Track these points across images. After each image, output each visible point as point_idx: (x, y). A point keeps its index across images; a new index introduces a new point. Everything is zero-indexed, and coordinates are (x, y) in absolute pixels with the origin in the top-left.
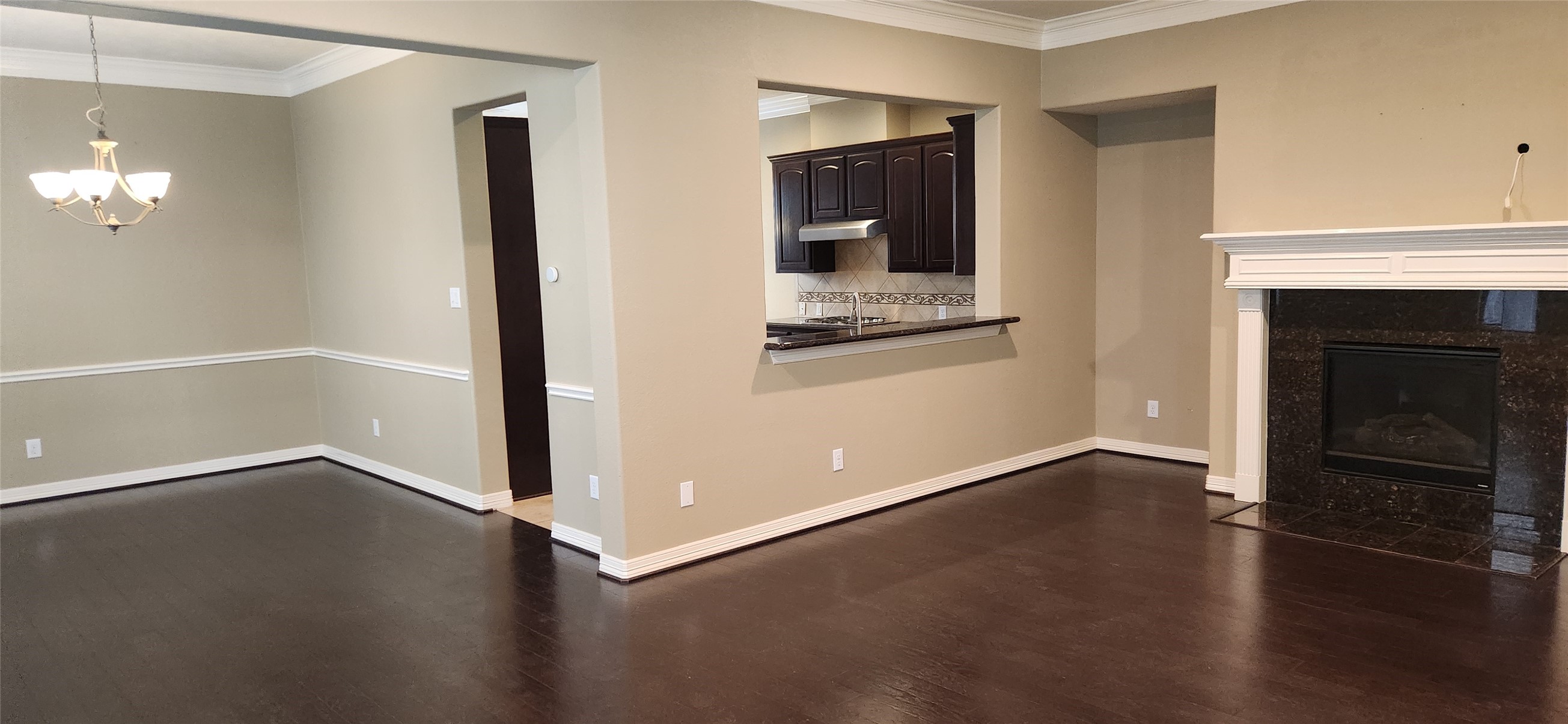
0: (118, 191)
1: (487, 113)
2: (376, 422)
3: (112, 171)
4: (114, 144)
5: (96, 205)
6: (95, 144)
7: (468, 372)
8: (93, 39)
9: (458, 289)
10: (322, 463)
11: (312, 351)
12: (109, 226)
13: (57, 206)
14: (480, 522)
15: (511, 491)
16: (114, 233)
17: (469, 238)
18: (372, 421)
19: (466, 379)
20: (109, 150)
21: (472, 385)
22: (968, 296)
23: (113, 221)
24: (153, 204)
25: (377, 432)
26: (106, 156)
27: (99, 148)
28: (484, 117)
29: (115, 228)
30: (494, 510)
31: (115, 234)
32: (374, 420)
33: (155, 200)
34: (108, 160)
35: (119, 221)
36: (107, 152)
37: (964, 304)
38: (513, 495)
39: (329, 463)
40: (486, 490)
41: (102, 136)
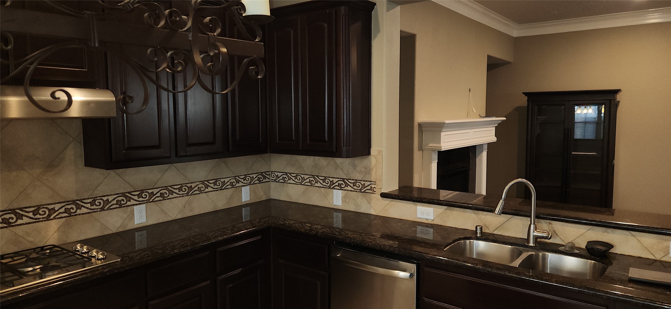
22: (175, 187)
37: (171, 196)
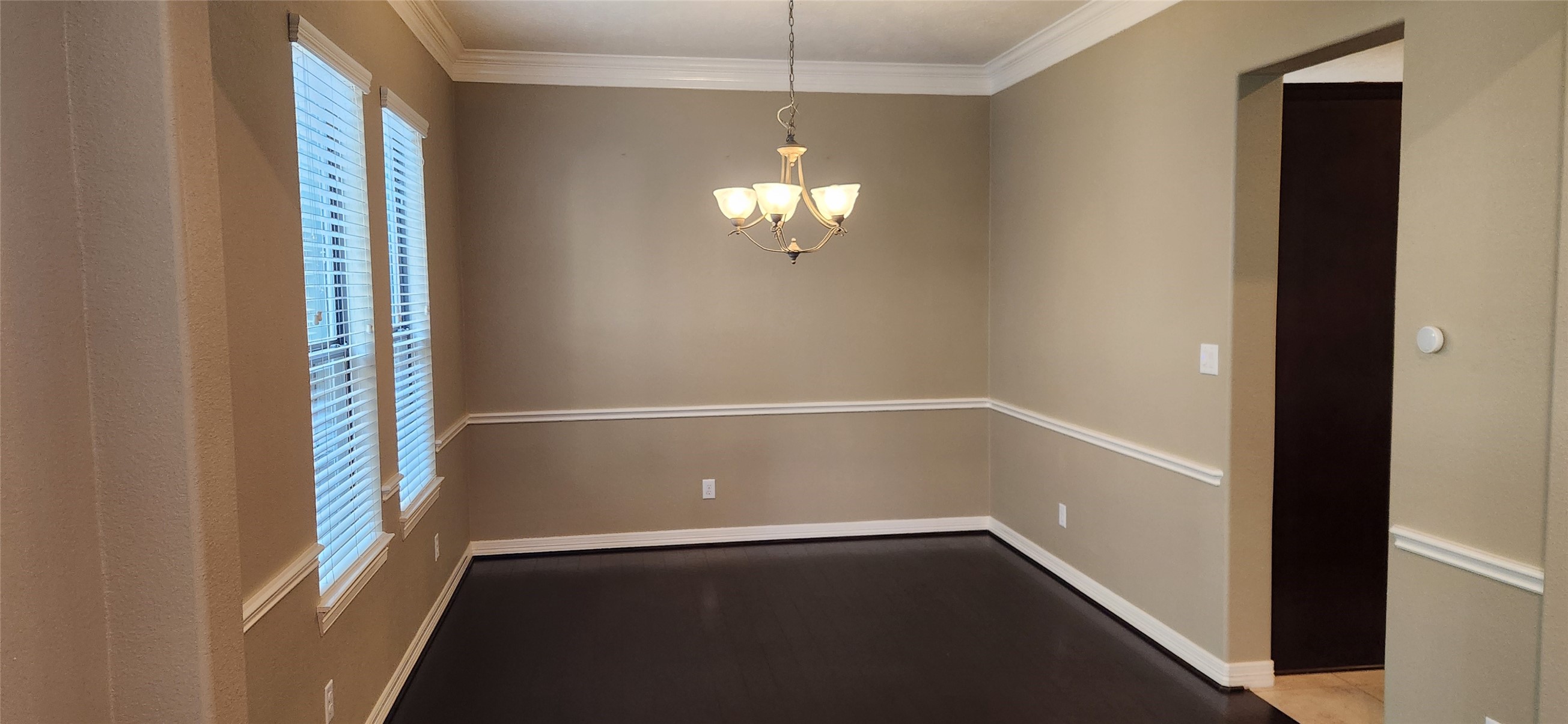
0: (803, 209)
1: (1292, 78)
2: (1063, 509)
3: (799, 185)
4: (803, 150)
5: (776, 226)
6: (782, 151)
7: (1220, 473)
8: (791, 19)
9: (1216, 347)
10: (987, 540)
11: (988, 403)
12: (788, 253)
13: (738, 228)
14: (1223, 703)
15: (1272, 663)
16: (793, 261)
17: (1242, 269)
18: (1059, 505)
19: (1217, 482)
20: (797, 158)
21: (1226, 493)
23: (794, 247)
24: (838, 225)
25: (1063, 521)
26: (792, 165)
27: (787, 156)
28: (1285, 84)
29: (795, 255)
30: (1245, 688)
31: (794, 263)
32: (1061, 505)
33: (840, 220)
34: (794, 169)
35: (800, 247)
36: (794, 160)
38: (1275, 669)
39: (997, 543)
40: (1234, 655)
41: (791, 141)
